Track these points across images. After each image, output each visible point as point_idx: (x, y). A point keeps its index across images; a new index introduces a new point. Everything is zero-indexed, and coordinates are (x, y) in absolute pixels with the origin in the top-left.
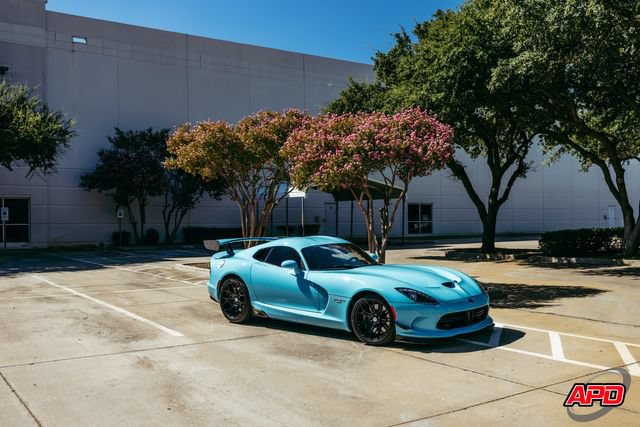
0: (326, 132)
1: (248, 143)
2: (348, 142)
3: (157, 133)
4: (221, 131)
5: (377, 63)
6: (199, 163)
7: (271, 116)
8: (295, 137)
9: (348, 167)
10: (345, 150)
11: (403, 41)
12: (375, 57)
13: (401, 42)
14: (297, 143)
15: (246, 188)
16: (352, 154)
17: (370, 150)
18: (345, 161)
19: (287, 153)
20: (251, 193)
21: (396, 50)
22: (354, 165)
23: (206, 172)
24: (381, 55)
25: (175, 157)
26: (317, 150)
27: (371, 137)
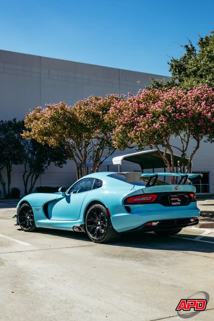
0: (139, 102)
1: (80, 117)
2: (156, 108)
3: (20, 122)
4: (62, 109)
5: (172, 66)
6: (46, 133)
7: (97, 99)
8: (116, 108)
9: (156, 126)
10: (153, 113)
11: (190, 51)
12: (170, 62)
13: (189, 50)
14: (117, 111)
15: (80, 151)
16: (159, 116)
17: (173, 112)
18: (153, 122)
19: (110, 119)
20: (83, 154)
21: (185, 57)
22: (160, 124)
23: (52, 142)
24: (175, 61)
25: (30, 130)
26: (133, 115)
27: (173, 103)
